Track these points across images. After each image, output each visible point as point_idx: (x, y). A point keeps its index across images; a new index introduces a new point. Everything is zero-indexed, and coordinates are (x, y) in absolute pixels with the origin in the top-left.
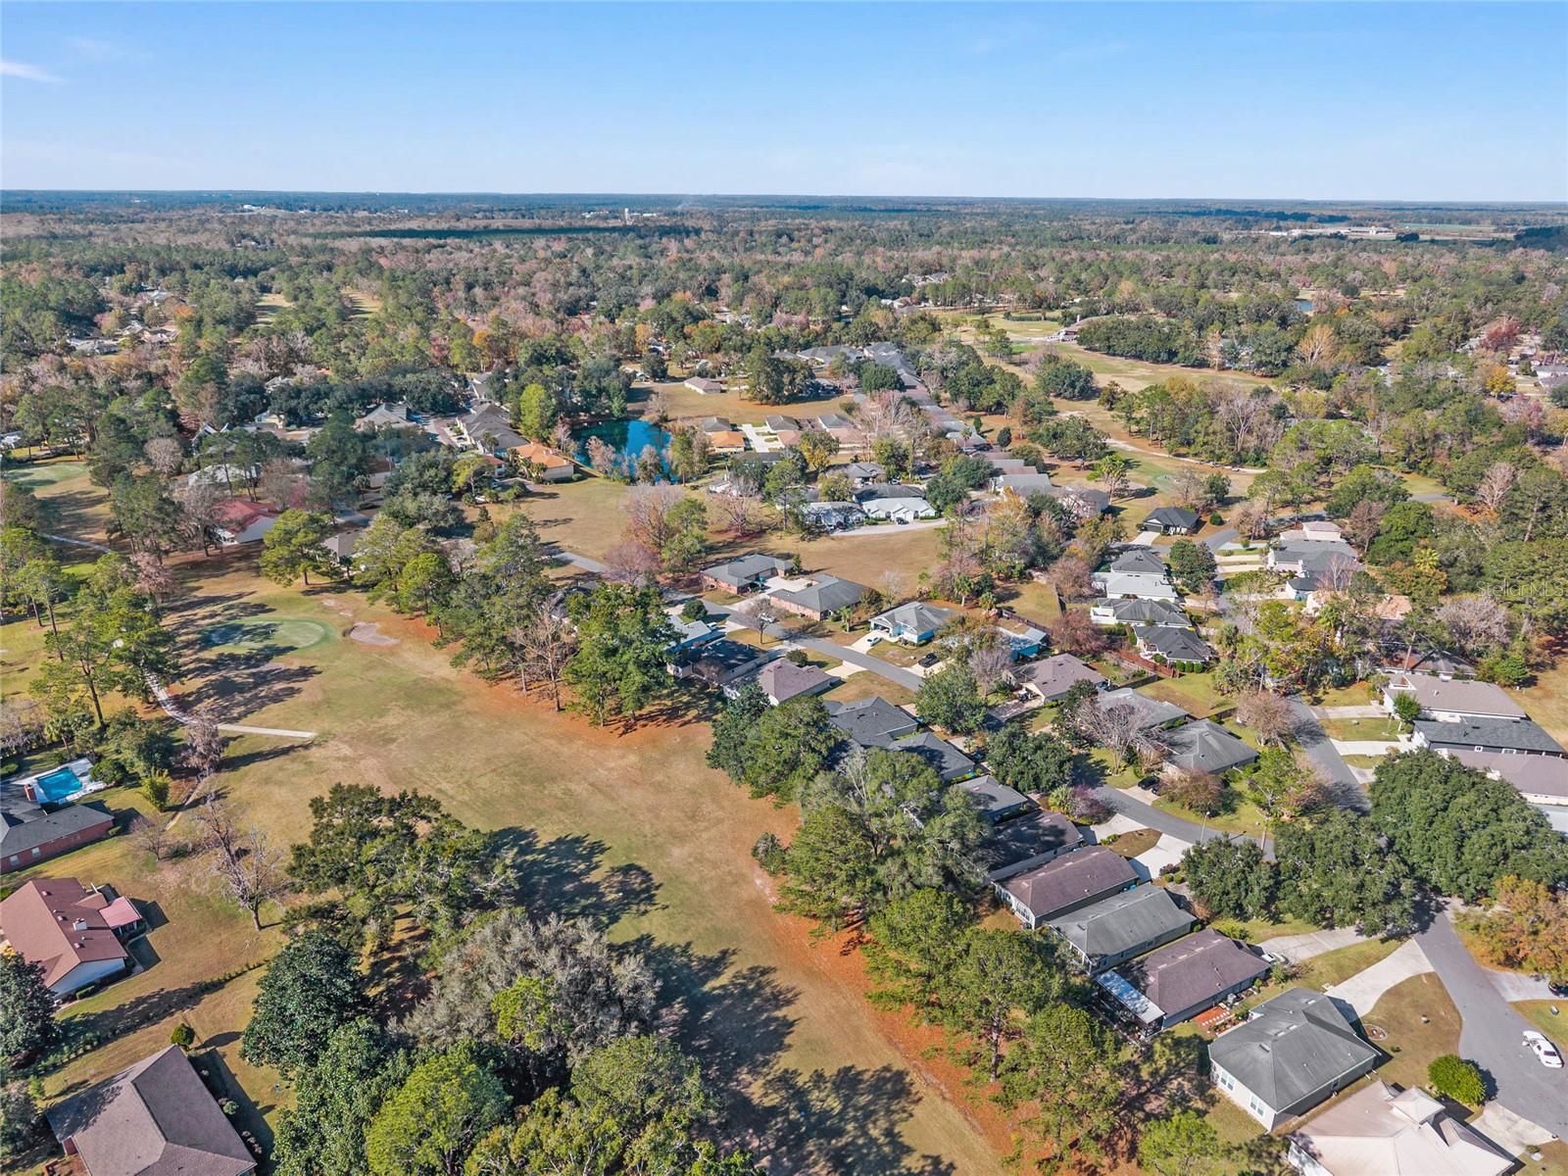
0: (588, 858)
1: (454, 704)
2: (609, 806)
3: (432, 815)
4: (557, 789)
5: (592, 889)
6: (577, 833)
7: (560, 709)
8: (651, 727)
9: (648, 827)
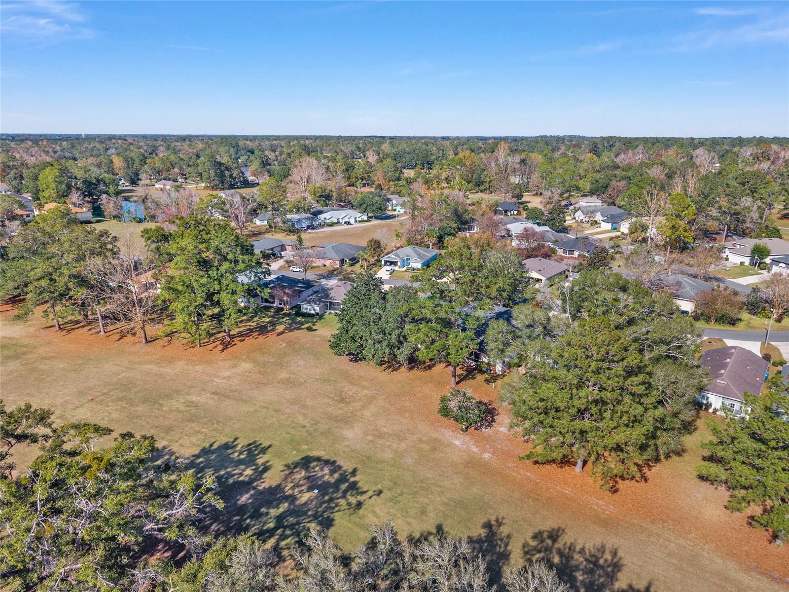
0: (250, 460)
1: (25, 354)
2: (244, 408)
3: (41, 430)
4: (178, 404)
5: (273, 495)
6: (223, 440)
7: (147, 342)
8: (249, 341)
9: (301, 418)
